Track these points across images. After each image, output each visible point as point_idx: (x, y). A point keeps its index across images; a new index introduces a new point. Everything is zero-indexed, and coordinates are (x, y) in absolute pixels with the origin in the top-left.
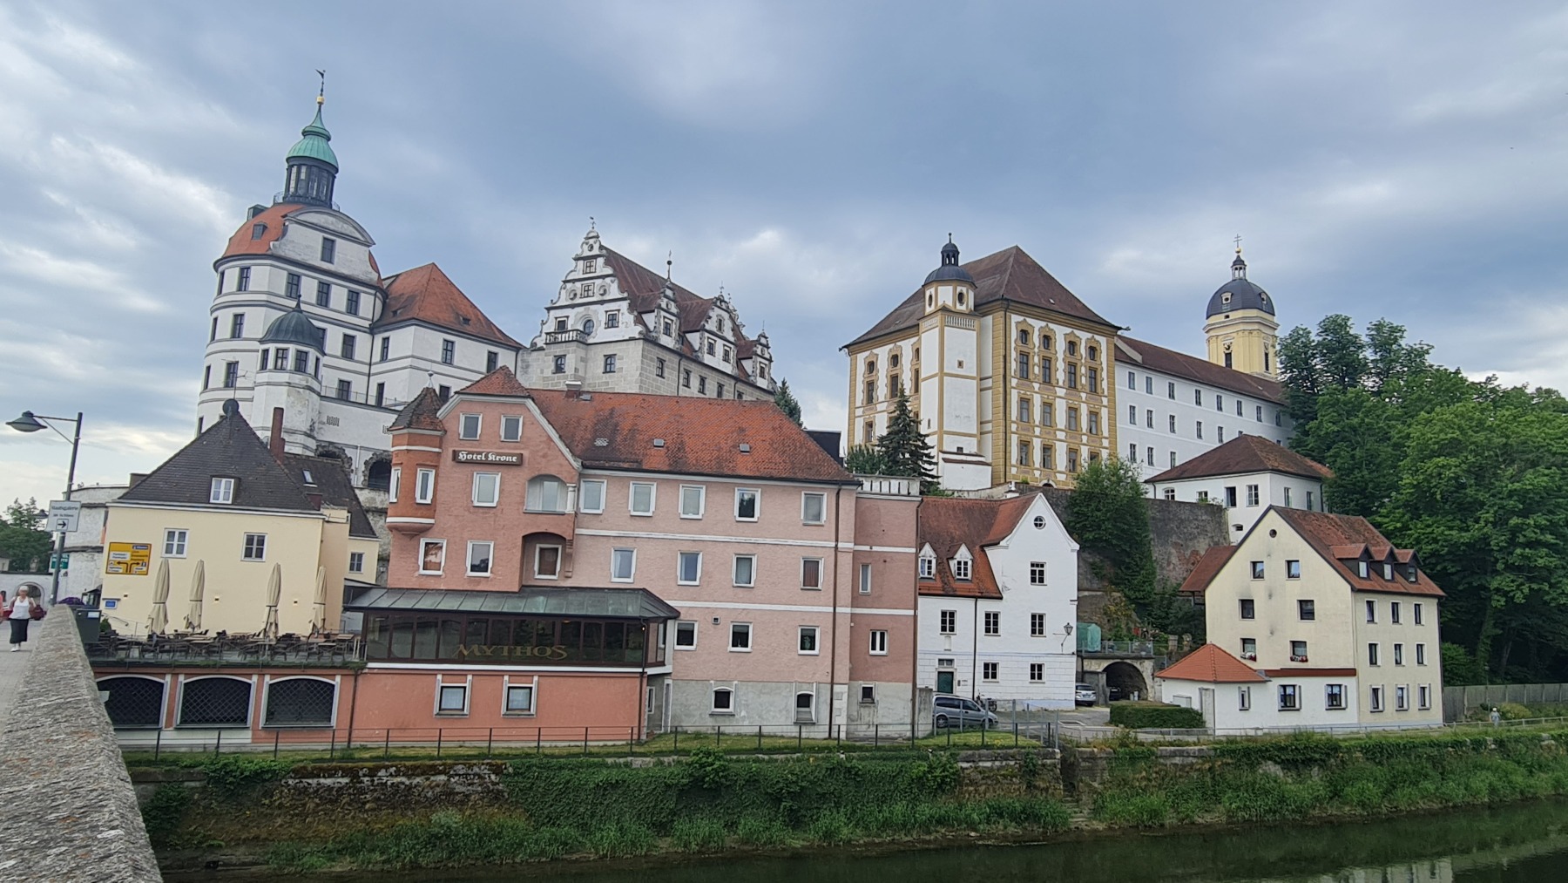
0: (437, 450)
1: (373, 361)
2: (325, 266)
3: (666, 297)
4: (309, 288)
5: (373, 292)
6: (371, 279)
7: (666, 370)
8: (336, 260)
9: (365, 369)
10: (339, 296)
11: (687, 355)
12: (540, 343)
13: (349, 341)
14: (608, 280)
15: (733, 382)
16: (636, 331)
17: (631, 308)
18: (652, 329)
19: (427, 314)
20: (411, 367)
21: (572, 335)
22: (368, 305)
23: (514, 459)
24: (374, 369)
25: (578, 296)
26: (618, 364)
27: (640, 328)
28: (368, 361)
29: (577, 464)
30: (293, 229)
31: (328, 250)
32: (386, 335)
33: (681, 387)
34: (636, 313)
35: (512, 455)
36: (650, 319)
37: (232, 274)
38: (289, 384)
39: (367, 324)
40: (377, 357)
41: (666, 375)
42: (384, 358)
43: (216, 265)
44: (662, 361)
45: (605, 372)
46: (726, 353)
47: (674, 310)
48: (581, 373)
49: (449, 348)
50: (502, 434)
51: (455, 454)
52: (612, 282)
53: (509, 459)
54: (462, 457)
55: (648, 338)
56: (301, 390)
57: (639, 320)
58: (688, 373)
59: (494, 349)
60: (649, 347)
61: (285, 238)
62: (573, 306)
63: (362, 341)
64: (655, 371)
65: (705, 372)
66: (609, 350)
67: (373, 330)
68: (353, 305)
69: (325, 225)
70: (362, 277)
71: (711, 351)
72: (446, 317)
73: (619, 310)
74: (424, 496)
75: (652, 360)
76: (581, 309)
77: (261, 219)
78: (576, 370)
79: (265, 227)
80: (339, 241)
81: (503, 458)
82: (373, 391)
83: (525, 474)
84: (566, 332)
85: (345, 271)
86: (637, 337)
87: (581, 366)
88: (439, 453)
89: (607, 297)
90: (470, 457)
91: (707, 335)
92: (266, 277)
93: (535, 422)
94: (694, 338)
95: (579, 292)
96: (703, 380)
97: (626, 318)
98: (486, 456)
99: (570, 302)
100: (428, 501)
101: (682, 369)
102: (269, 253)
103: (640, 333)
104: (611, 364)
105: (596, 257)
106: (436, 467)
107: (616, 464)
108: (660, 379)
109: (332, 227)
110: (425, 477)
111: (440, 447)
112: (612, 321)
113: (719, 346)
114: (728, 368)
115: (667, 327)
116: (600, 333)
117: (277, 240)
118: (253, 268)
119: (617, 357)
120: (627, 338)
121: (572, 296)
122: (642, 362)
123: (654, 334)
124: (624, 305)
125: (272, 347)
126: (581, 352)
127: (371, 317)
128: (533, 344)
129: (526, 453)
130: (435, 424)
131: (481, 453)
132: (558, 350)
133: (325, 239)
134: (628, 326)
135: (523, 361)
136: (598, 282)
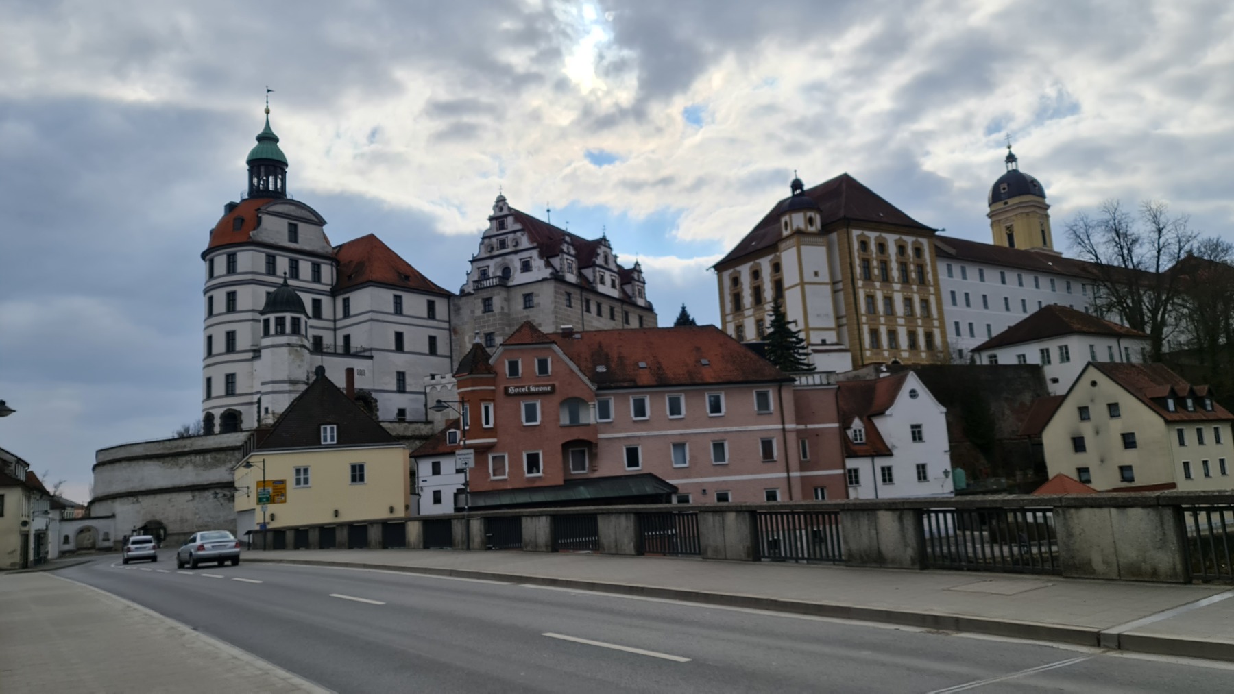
0: (493, 388)
1: (338, 317)
2: (293, 245)
3: (567, 242)
4: (283, 263)
5: (330, 262)
6: (327, 252)
7: (573, 300)
8: (300, 239)
9: (331, 325)
10: (305, 268)
11: (586, 287)
12: (470, 289)
13: (317, 304)
14: (519, 234)
15: (620, 304)
16: (547, 273)
17: (541, 256)
18: (558, 269)
19: (376, 276)
20: (372, 320)
21: (494, 281)
22: (327, 271)
23: (549, 388)
24: (339, 324)
25: (495, 249)
26: (536, 300)
27: (549, 270)
28: (332, 318)
29: (594, 388)
30: (267, 220)
31: (293, 234)
32: (346, 296)
33: (585, 313)
34: (545, 259)
35: (547, 386)
36: (556, 262)
37: (221, 262)
38: (289, 345)
39: (328, 288)
40: (340, 314)
41: (573, 305)
42: (347, 314)
43: (204, 256)
44: (569, 294)
45: (526, 308)
46: (613, 281)
47: (573, 252)
48: (506, 311)
49: (398, 301)
50: (537, 371)
51: (506, 389)
52: (522, 235)
53: (545, 389)
54: (512, 390)
55: (557, 277)
56: (298, 349)
57: (548, 265)
58: (588, 302)
59: (431, 298)
60: (558, 285)
61: (261, 227)
62: (492, 258)
63: (326, 302)
64: (565, 303)
65: (601, 300)
66: (527, 290)
67: (334, 293)
68: (317, 277)
69: (289, 213)
70: (320, 251)
71: (602, 282)
72: (390, 277)
73: (531, 257)
74: (487, 423)
75: (562, 294)
76: (499, 259)
77: (236, 213)
78: (502, 308)
79: (243, 220)
80: (301, 226)
81: (541, 389)
82: (340, 342)
83: (556, 399)
84: (489, 279)
85: (307, 248)
86: (549, 277)
87: (505, 304)
88: (493, 391)
89: (520, 248)
90: (517, 390)
91: (598, 269)
92: (249, 260)
93: (560, 360)
94: (588, 272)
95: (495, 246)
96: (599, 306)
97: (537, 262)
98: (529, 389)
99: (488, 255)
100: (491, 425)
101: (583, 298)
102: (250, 240)
103: (551, 274)
104: (529, 301)
105: (506, 216)
106: (493, 400)
107: (618, 384)
108: (569, 308)
109: (293, 214)
110: (487, 409)
111: (494, 386)
112: (526, 267)
113: (608, 277)
114: (615, 293)
115: (570, 267)
116: (518, 278)
117: (254, 229)
118: (238, 254)
119: (534, 295)
120: (540, 278)
121: (489, 249)
122: (555, 297)
123: (561, 274)
124: (535, 253)
125: (272, 317)
126: (504, 294)
127: (330, 282)
128: (462, 291)
129: (557, 384)
130: (489, 370)
131: (524, 387)
132: (485, 294)
133: (290, 224)
134: (539, 270)
135: (455, 305)
136: (511, 236)
